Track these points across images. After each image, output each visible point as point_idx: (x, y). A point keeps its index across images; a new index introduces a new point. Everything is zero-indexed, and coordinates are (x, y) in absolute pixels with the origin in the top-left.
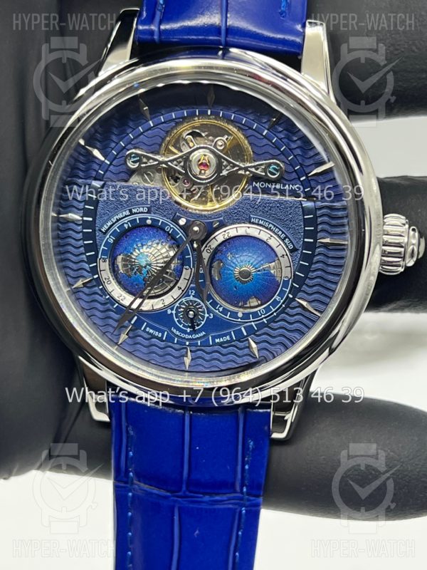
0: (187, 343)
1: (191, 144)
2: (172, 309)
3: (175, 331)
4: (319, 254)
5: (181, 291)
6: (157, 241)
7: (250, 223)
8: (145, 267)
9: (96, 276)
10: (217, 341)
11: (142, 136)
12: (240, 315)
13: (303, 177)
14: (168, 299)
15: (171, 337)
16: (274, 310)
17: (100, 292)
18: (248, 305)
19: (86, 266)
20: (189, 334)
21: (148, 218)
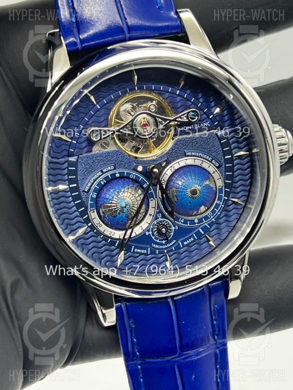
0: (166, 251)
1: (132, 113)
2: (149, 231)
3: (154, 246)
4: (237, 164)
5: (152, 216)
6: (127, 187)
7: (186, 156)
8: (125, 207)
9: (90, 224)
10: (185, 243)
11: (94, 117)
12: (196, 221)
13: (211, 115)
14: (144, 225)
15: (153, 251)
16: (217, 211)
17: (95, 235)
18: (199, 213)
19: (81, 219)
20: (165, 245)
21: (116, 173)
